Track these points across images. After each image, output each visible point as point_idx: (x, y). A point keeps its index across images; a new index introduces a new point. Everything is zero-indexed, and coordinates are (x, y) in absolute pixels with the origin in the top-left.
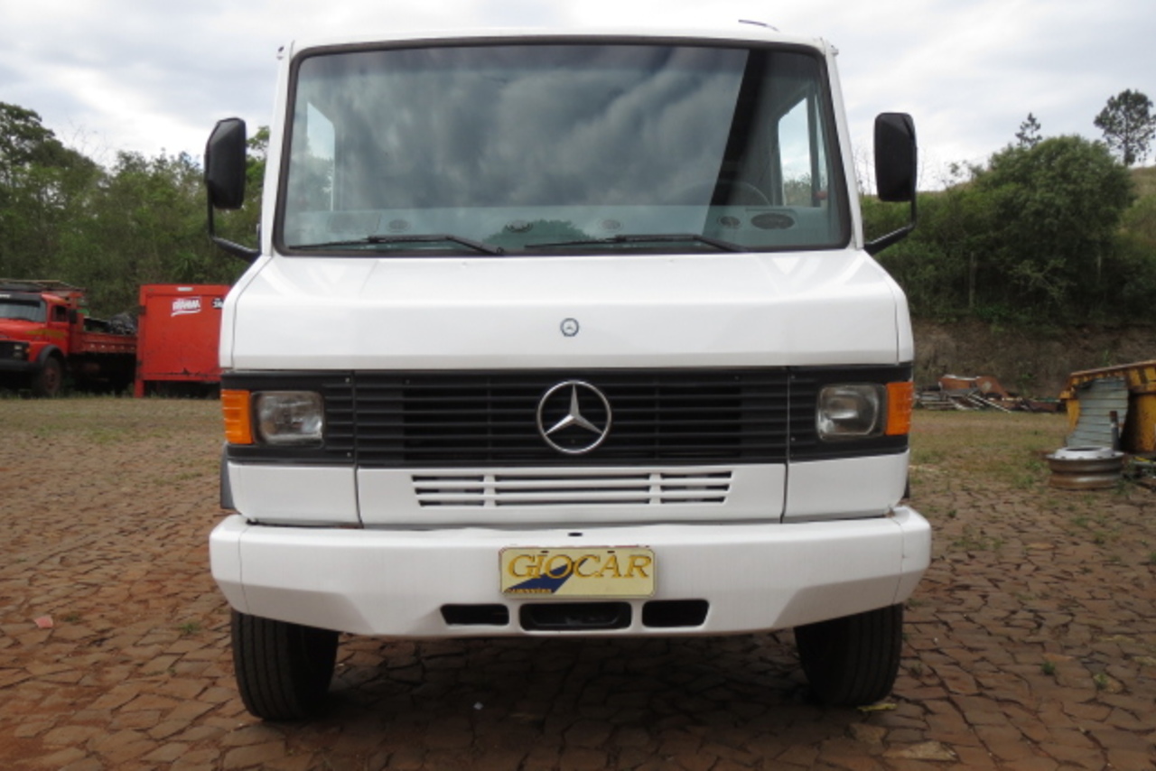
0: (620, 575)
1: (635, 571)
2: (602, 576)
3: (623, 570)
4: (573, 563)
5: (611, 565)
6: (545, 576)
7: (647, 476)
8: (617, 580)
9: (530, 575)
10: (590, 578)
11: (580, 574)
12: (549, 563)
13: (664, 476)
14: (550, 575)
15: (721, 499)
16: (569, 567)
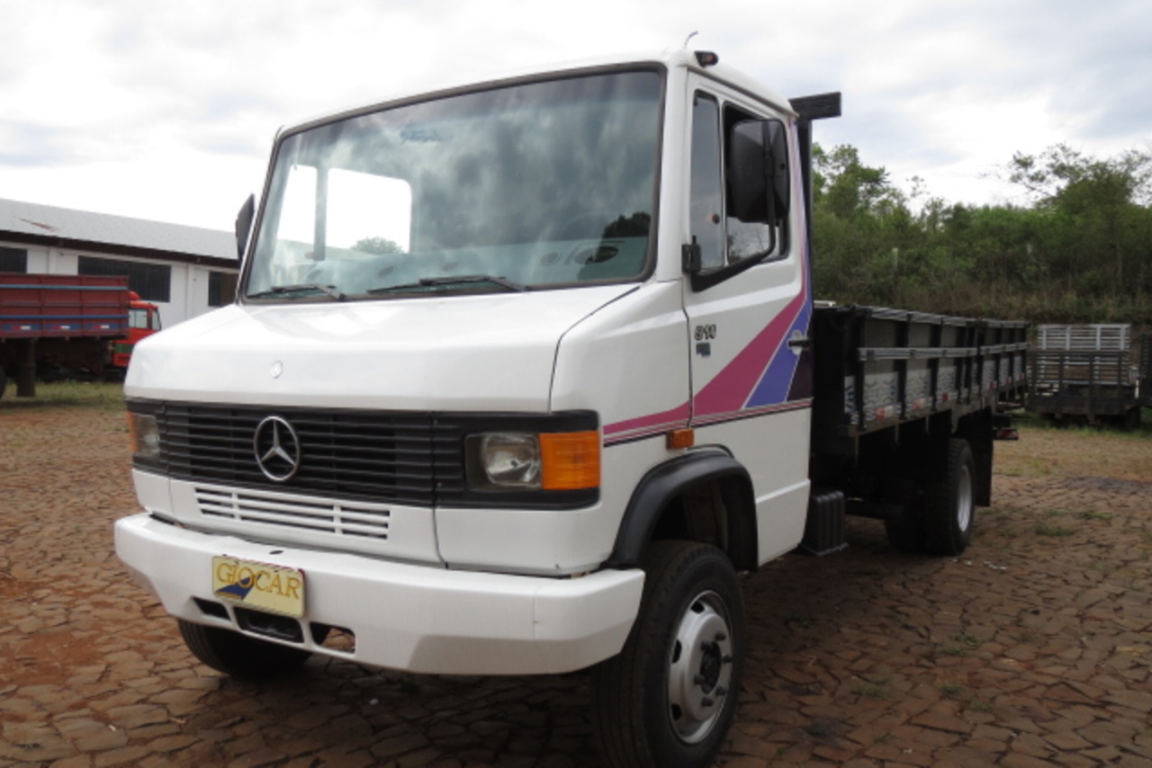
0: (282, 593)
1: (291, 592)
2: (271, 591)
3: (284, 589)
4: (254, 576)
5: (276, 583)
6: (237, 584)
7: (330, 507)
8: (279, 597)
9: (229, 581)
10: (262, 592)
11: (258, 588)
12: (240, 575)
13: (344, 509)
14: (240, 584)
15: (384, 537)
16: (251, 582)
